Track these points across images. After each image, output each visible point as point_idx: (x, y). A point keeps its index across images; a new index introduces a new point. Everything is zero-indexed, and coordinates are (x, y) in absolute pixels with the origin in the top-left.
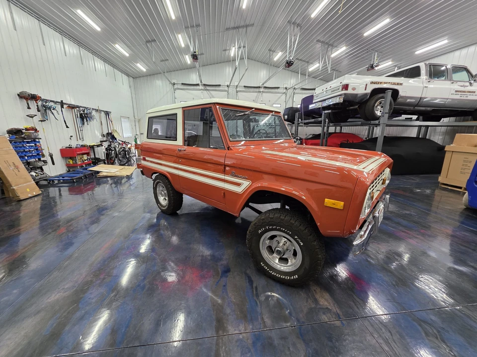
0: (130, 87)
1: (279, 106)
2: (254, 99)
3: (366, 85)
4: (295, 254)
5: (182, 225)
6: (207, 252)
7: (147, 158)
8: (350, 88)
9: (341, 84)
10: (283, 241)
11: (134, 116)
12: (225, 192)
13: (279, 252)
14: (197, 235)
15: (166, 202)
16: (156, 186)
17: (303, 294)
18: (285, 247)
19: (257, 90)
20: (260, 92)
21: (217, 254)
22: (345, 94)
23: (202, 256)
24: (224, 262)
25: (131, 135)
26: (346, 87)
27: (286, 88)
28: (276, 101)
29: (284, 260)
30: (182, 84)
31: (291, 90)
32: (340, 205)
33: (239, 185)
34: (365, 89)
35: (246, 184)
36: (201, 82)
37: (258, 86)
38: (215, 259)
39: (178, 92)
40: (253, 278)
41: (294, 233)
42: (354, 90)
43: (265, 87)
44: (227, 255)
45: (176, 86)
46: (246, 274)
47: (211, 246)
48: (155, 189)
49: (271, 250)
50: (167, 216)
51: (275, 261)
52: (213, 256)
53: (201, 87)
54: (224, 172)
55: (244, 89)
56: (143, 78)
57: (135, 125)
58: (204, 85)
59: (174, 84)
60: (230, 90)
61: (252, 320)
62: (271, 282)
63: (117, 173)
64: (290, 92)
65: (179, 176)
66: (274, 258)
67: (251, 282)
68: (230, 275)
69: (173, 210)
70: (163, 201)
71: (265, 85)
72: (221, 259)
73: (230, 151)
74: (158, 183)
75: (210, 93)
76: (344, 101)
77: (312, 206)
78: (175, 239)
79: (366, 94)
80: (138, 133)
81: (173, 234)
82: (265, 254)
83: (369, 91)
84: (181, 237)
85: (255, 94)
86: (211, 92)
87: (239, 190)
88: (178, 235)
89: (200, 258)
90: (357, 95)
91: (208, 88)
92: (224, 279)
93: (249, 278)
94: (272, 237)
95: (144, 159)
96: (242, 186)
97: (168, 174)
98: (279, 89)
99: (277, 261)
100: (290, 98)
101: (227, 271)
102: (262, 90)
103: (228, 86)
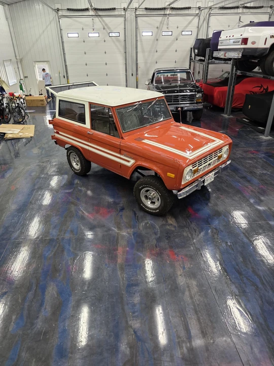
0: (7, 19)
1: (190, 33)
2: (158, 25)
3: (266, 39)
4: (158, 200)
5: (92, 183)
6: (111, 200)
7: (60, 133)
8: (249, 42)
9: (241, 37)
10: (153, 193)
11: (16, 56)
12: (121, 165)
13: (150, 199)
14: (103, 190)
15: (78, 166)
16: (70, 154)
17: (161, 219)
18: (154, 196)
19: (162, 12)
20: (165, 15)
21: (117, 201)
22: (244, 49)
23: (108, 202)
24: (121, 205)
25: (16, 81)
26: (245, 41)
27: (199, 8)
28: (187, 26)
29: (153, 203)
30: (68, 9)
31: (206, 11)
32: (173, 176)
33: (128, 161)
34: (265, 44)
35: (132, 161)
36: (91, 6)
37: (163, 6)
38: (115, 203)
39: (63, 21)
40: (137, 212)
41: (157, 189)
42: (253, 44)
43: (173, 9)
44: (123, 202)
45: (60, 13)
46: (133, 210)
47: (113, 196)
48: (68, 157)
49: (146, 197)
50: (81, 177)
51: (148, 203)
52: (114, 202)
53: (91, 13)
54: (120, 153)
55: (145, 12)
56: (19, 3)
57: (18, 68)
58: (96, 9)
59: (58, 11)
60: (128, 14)
61: (133, 228)
62: (146, 214)
63: (20, 134)
64: (204, 13)
65: (89, 150)
66: (148, 202)
67: (135, 214)
68: (124, 211)
69: (84, 173)
70: (77, 166)
71: (172, 6)
72: (119, 204)
73: (123, 140)
74: (71, 152)
75: (104, 21)
76: (243, 55)
77: (162, 176)
78: (89, 192)
79: (266, 49)
80: (22, 78)
81: (88, 189)
82: (143, 199)
83: (268, 45)
84: (93, 191)
85: (160, 19)
86: (104, 19)
87: (129, 164)
88: (91, 190)
89: (107, 203)
90: (257, 49)
91: (100, 13)
92: (121, 213)
93: (135, 212)
94: (147, 191)
95: (58, 133)
96: (130, 163)
97: (80, 148)
98: (190, 10)
99: (149, 203)
100: (205, 22)
101: (122, 209)
102: (168, 12)
103: (124, 9)
